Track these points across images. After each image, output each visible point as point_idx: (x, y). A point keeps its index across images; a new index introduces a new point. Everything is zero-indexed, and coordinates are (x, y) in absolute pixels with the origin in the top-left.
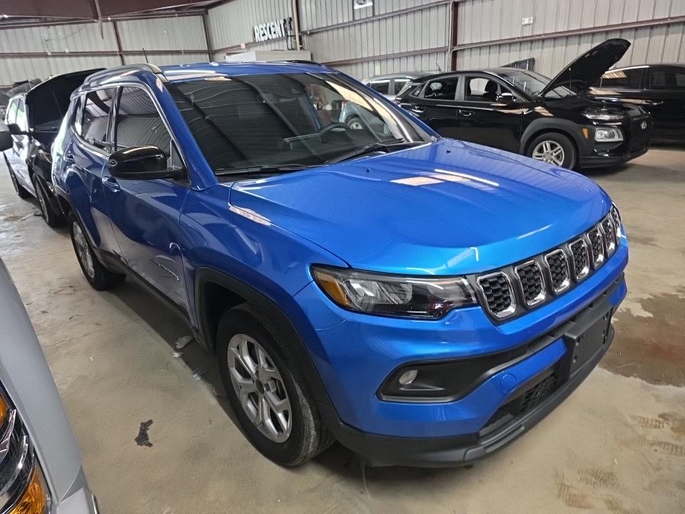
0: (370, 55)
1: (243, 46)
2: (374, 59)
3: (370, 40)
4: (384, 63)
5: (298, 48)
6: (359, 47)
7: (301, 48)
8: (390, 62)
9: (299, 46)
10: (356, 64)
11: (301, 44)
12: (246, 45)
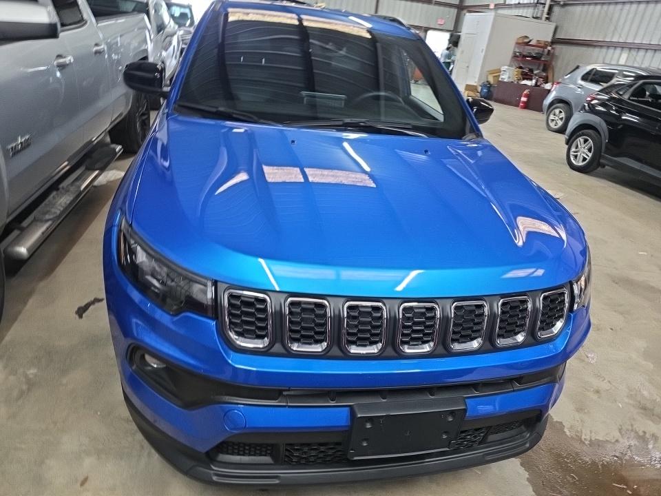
0: (621, 40)
1: (492, 6)
2: (623, 46)
3: (628, 23)
4: (634, 52)
5: (544, 18)
6: (612, 28)
7: (547, 18)
8: (642, 53)
9: (545, 15)
10: (601, 46)
11: (548, 14)
12: (496, 5)
